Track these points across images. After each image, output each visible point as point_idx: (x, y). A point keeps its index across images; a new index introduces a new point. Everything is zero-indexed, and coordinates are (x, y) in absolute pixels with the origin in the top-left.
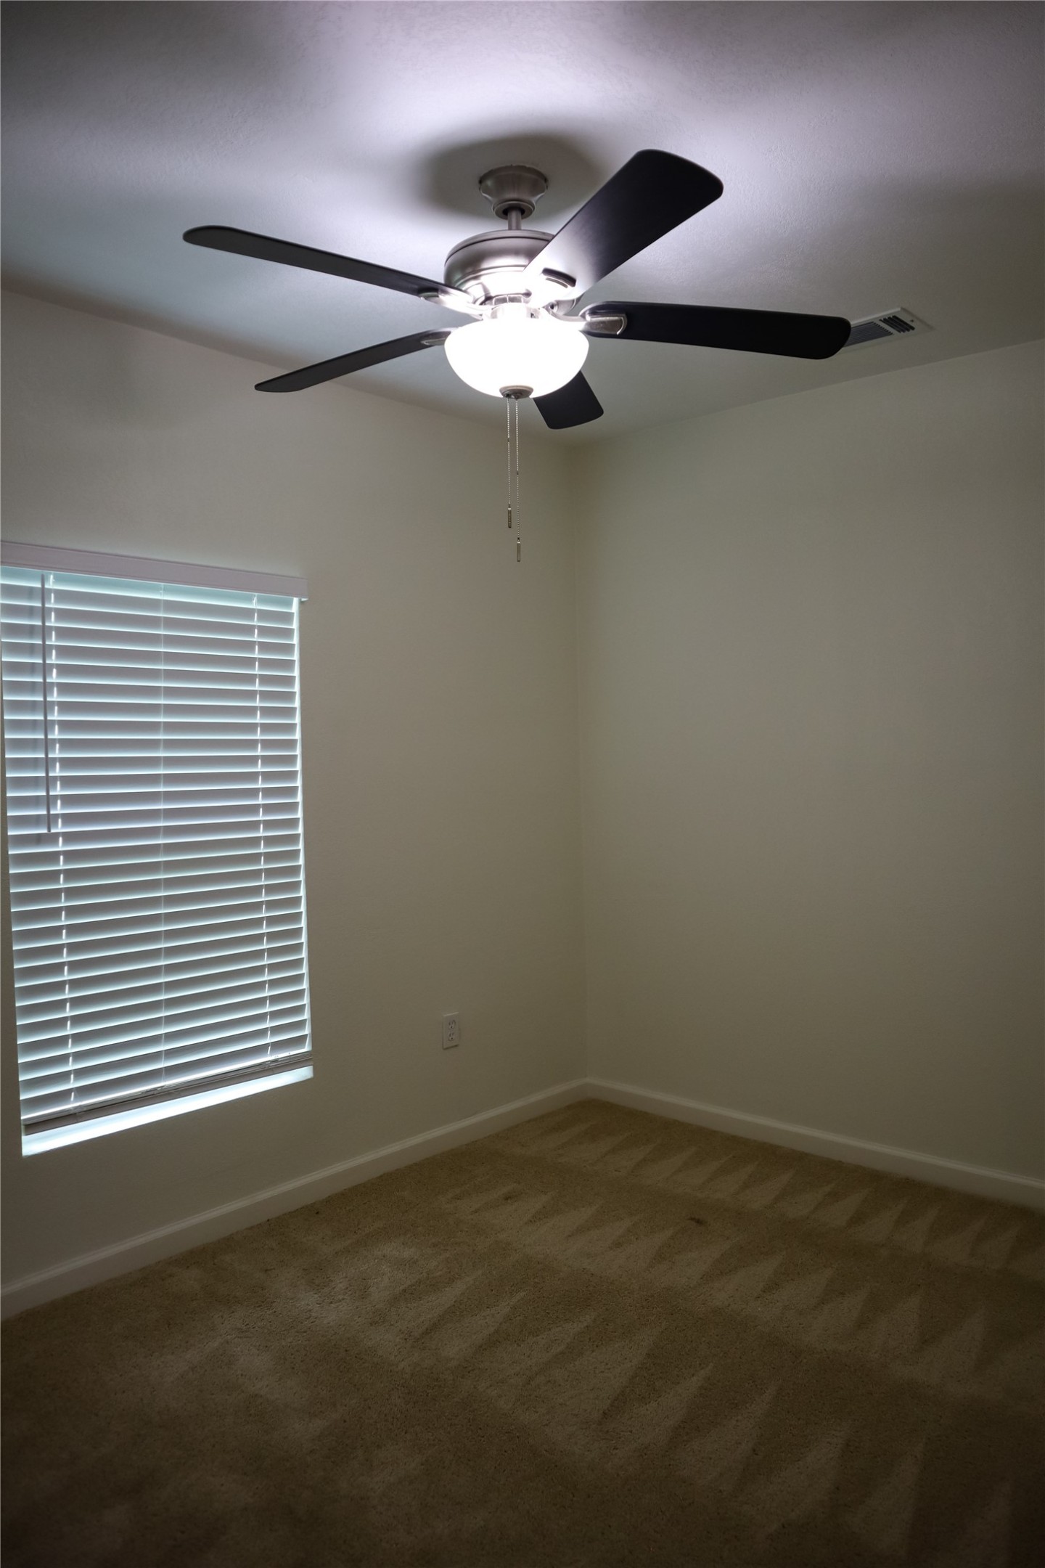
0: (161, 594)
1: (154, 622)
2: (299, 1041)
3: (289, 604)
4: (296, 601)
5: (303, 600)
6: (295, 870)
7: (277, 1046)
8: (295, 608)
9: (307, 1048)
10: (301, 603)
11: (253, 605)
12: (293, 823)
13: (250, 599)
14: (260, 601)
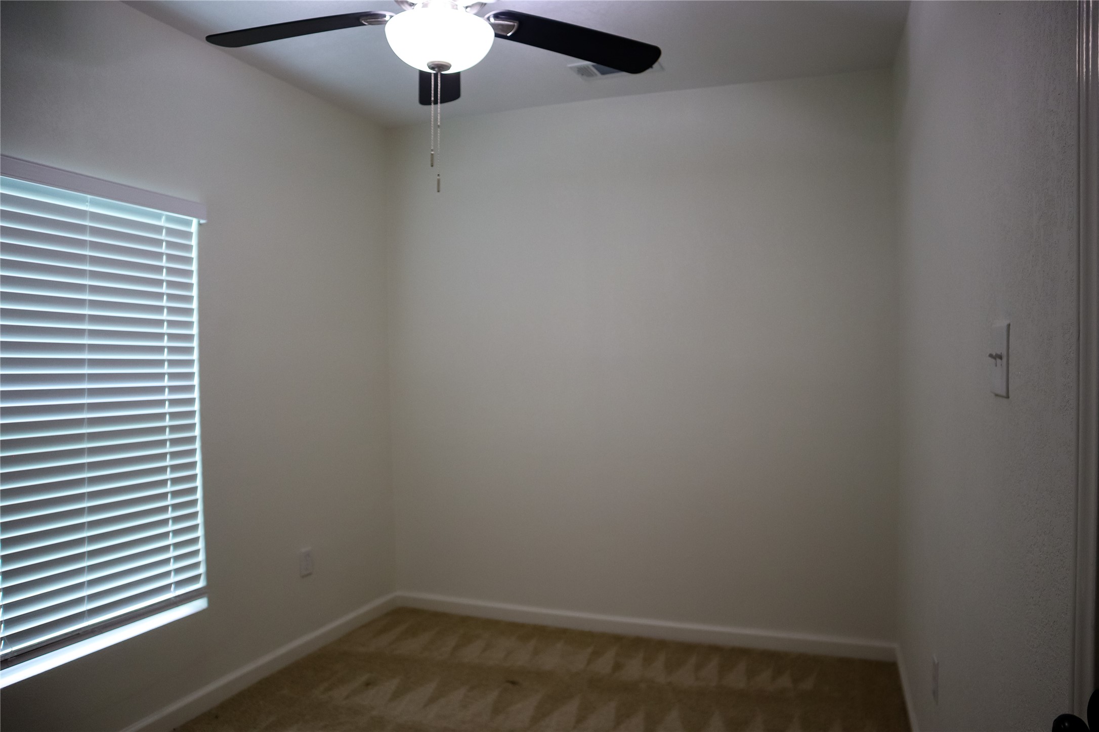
0: (87, 206)
1: (81, 229)
2: (196, 578)
3: (189, 223)
4: (195, 221)
5: (202, 221)
6: (192, 440)
7: (179, 584)
8: (194, 229)
9: (201, 584)
10: (200, 225)
11: (162, 223)
12: (191, 401)
13: (159, 217)
14: (169, 219)
